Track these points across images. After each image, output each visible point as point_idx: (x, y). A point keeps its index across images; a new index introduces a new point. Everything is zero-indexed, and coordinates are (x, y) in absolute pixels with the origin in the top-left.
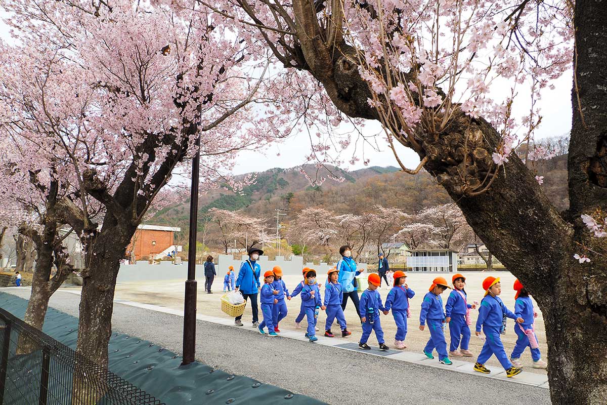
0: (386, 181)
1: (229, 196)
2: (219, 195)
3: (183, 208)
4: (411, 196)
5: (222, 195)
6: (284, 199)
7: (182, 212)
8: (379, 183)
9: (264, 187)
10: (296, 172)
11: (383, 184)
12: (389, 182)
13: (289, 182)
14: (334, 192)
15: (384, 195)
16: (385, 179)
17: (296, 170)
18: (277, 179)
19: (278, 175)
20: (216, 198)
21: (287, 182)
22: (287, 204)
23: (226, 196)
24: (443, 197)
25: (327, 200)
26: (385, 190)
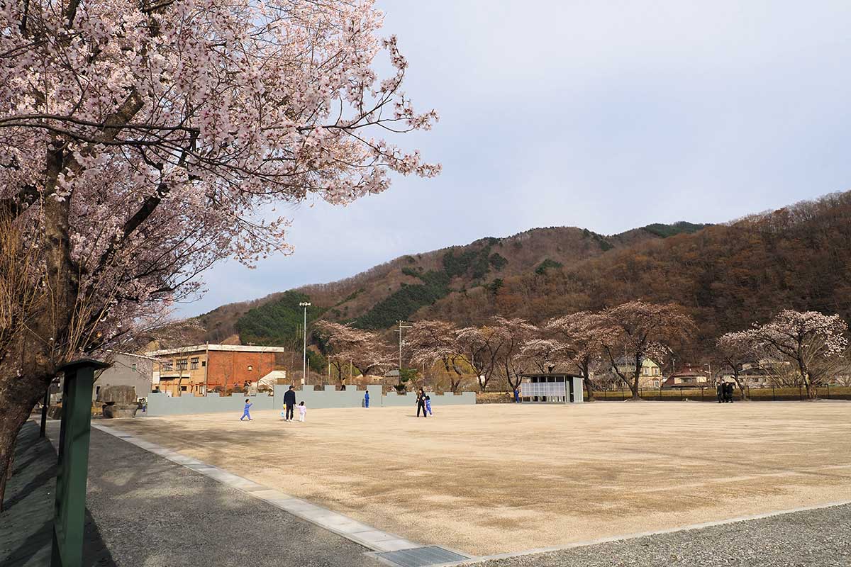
0: (650, 254)
1: (413, 286)
2: (399, 285)
3: (346, 308)
4: (693, 276)
5: (403, 285)
6: (489, 289)
7: (345, 315)
8: (638, 258)
9: (469, 269)
10: (520, 243)
11: (645, 258)
12: (655, 255)
13: (509, 260)
14: (566, 276)
15: (646, 277)
16: (648, 251)
17: (520, 239)
18: (490, 256)
19: (490, 249)
20: (395, 290)
21: (505, 259)
22: (493, 298)
23: (410, 286)
24: (746, 276)
25: (554, 287)
26: (649, 268)
